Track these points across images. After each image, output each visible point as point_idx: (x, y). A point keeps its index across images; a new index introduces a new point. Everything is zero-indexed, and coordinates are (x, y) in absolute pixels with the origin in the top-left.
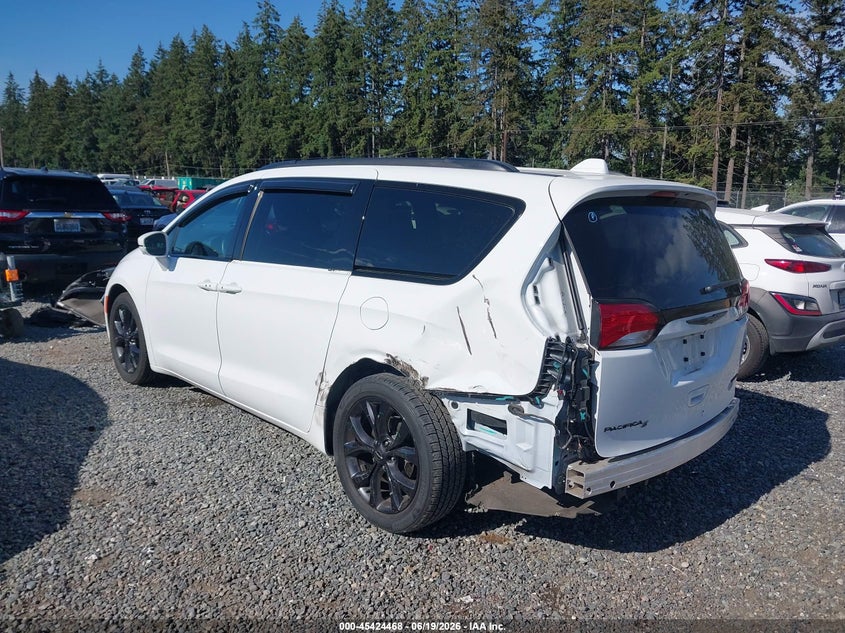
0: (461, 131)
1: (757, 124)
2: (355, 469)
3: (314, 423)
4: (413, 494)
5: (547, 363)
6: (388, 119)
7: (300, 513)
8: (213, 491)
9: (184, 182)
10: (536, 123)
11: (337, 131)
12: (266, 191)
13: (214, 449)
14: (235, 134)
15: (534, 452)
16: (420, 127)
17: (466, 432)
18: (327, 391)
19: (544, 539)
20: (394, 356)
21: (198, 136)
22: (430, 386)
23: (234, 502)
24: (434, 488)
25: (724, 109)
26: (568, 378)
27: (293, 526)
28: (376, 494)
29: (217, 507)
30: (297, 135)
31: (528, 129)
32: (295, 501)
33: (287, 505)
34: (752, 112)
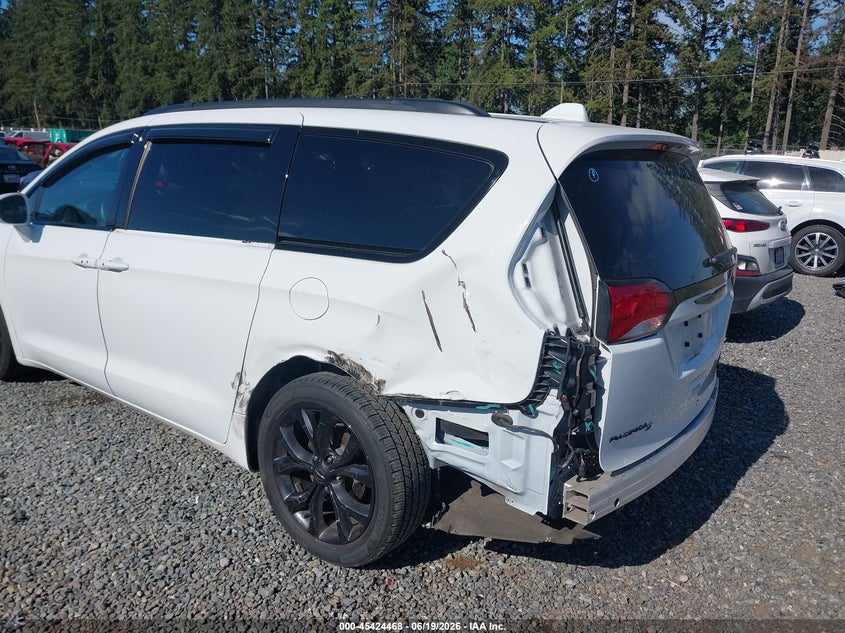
0: (359, 82)
1: (647, 81)
2: (288, 489)
3: (232, 432)
4: (366, 522)
5: (544, 363)
6: (282, 69)
7: (221, 546)
8: (105, 523)
9: (57, 135)
10: (436, 76)
11: (227, 81)
12: (155, 142)
13: (104, 463)
14: (113, 83)
15: (524, 471)
16: (316, 77)
17: (436, 445)
18: (248, 396)
19: (520, 558)
20: (338, 353)
21: (71, 84)
22: (388, 391)
23: (134, 536)
24: (395, 516)
25: (617, 66)
26: (572, 381)
27: (213, 566)
28: (317, 520)
29: (111, 547)
30: (183, 86)
31: (428, 81)
32: (213, 528)
33: (203, 536)
34: (642, 70)
